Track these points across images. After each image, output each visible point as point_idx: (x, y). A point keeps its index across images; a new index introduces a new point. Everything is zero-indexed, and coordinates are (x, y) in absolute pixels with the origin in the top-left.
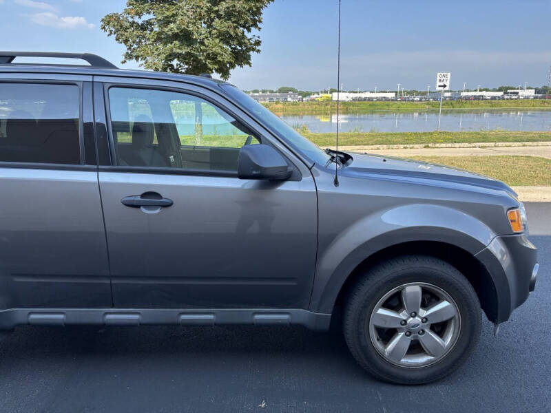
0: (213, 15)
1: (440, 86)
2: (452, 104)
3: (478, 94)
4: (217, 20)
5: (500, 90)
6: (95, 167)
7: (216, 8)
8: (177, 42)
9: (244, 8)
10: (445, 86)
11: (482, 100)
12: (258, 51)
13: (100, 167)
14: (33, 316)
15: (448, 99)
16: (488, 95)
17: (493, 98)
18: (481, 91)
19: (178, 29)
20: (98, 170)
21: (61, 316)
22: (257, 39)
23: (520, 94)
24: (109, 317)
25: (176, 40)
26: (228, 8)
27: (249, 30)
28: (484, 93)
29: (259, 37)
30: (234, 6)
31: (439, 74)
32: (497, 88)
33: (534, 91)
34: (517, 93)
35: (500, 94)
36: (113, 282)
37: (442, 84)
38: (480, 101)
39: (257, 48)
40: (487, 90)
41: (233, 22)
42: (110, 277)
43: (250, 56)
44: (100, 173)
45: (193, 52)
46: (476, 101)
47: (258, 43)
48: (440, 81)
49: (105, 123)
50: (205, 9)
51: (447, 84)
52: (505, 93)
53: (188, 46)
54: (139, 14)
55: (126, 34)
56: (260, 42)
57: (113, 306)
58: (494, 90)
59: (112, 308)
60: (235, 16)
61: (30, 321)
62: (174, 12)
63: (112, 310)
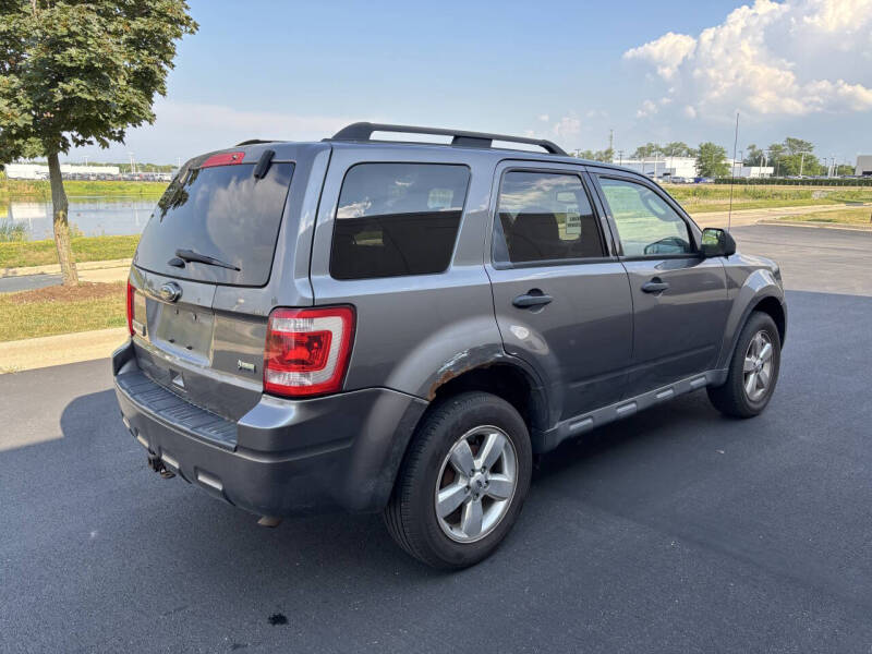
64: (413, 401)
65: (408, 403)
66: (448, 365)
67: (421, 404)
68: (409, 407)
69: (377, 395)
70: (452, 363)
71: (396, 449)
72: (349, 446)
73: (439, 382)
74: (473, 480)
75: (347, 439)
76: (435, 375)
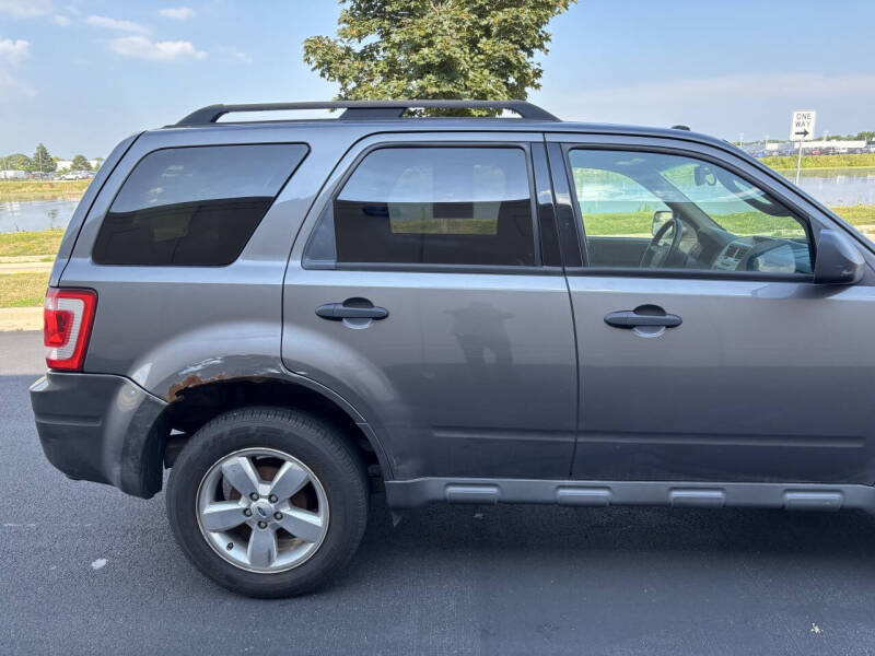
0: (478, 33)
1: (798, 133)
2: (783, 163)
3: (824, 144)
4: (484, 39)
5: (860, 138)
6: (560, 269)
7: (484, 23)
8: (430, 76)
9: (532, 20)
10: (806, 133)
12: (538, 86)
13: (567, 269)
14: (452, 489)
15: (775, 154)
16: (843, 146)
17: (852, 151)
18: (828, 139)
19: (438, 56)
20: (564, 274)
21: (493, 490)
22: (536, 67)
24: (562, 492)
25: (428, 73)
26: (505, 21)
27: (530, 54)
28: (834, 143)
29: (539, 64)
30: (517, 17)
31: (795, 114)
32: (856, 135)
35: (862, 144)
36: (580, 440)
37: (801, 130)
38: (831, 156)
39: (537, 81)
40: (838, 138)
41: (514, 43)
42: (578, 433)
43: (526, 94)
44: (569, 278)
45: (455, 90)
46: (823, 157)
47: (538, 74)
48: (798, 124)
49: (570, 204)
50: (468, 23)
51: (811, 130)
52: (869, 143)
53: (450, 81)
54: (360, 36)
55: (342, 67)
56: (541, 71)
57: (570, 476)
58: (849, 139)
59: (569, 479)
60: (516, 33)
61: (447, 496)
62: (429, 31)
63: (567, 482)
64: (147, 397)
65: (142, 399)
66: (193, 369)
67: (158, 404)
68: (144, 402)
69: (119, 383)
70: (199, 367)
71: (133, 442)
72: (98, 425)
73: (181, 384)
74: (254, 504)
75: (96, 419)
76: (176, 375)
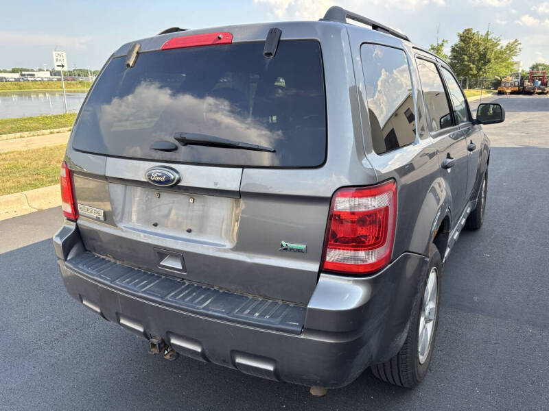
11: (6, 82)
23: (36, 76)
33: (49, 73)
34: (34, 75)
